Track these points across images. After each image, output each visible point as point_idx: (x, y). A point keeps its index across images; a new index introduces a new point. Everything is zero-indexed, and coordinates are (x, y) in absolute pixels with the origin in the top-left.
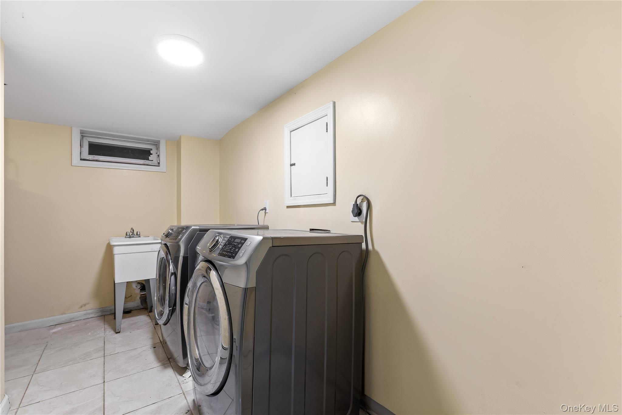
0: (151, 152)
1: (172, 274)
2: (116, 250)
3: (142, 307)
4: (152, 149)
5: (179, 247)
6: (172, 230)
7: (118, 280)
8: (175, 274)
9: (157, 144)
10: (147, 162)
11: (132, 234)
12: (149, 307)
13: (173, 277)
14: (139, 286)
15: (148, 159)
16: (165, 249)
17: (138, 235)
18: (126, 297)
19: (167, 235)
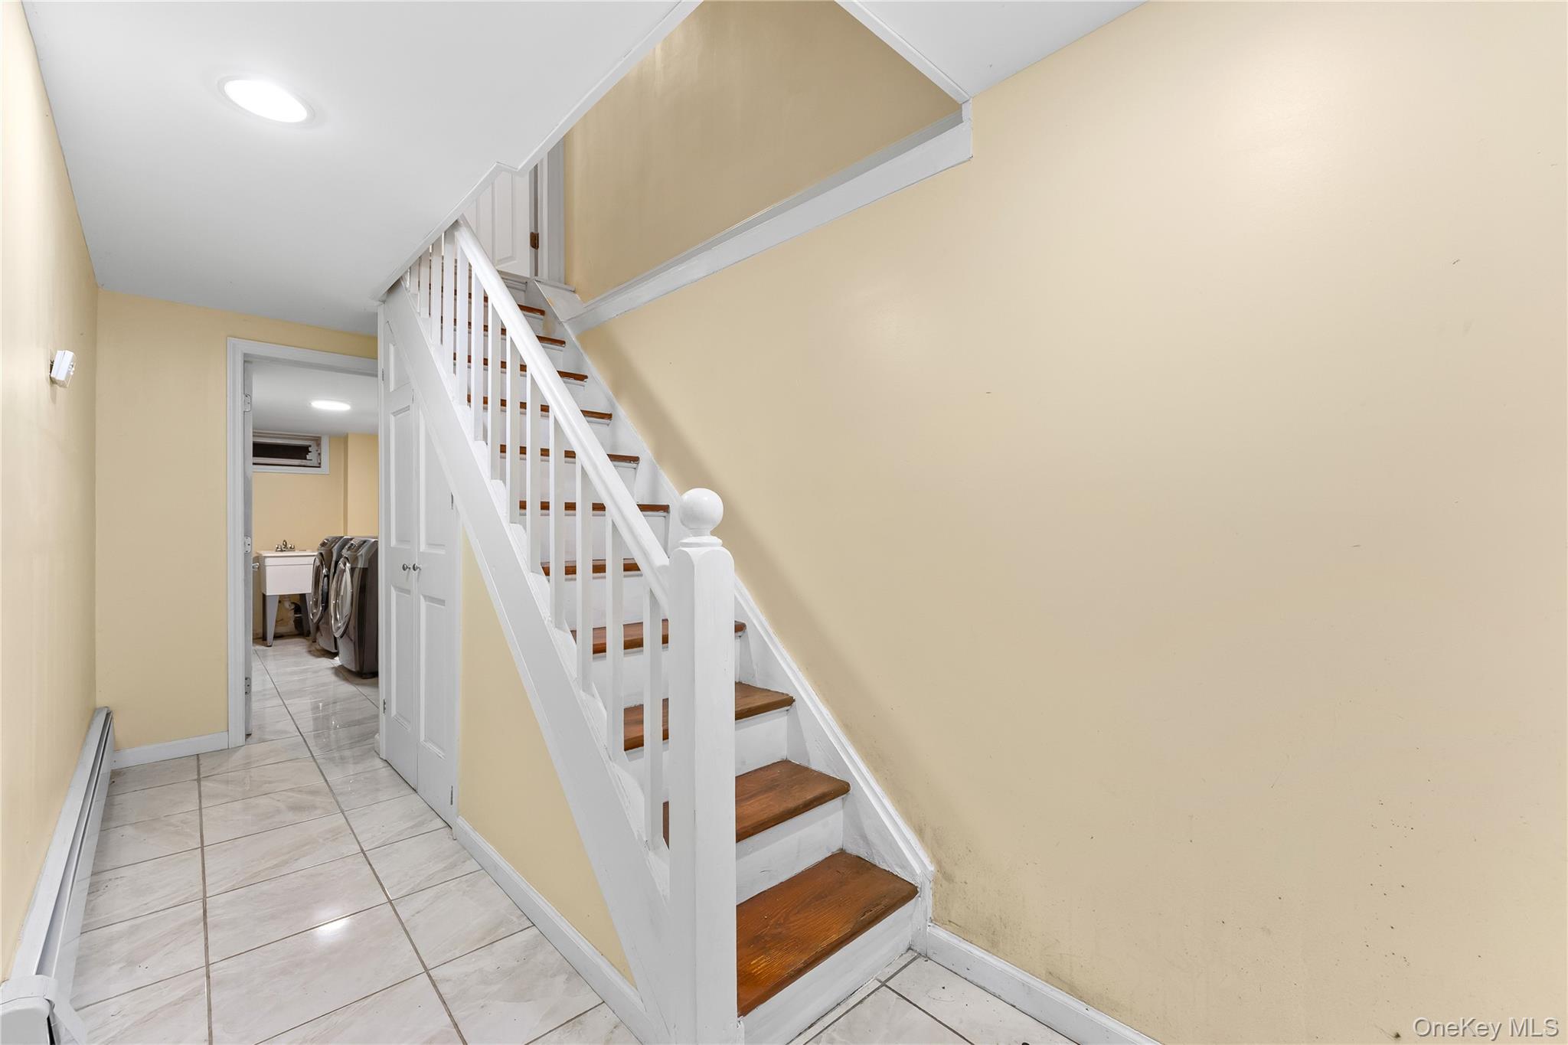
0: (310, 449)
1: (325, 576)
2: (268, 562)
3: (297, 632)
4: (310, 446)
5: (332, 553)
6: (328, 540)
7: (271, 591)
8: (327, 576)
9: (317, 440)
10: (303, 462)
11: (285, 547)
12: (305, 631)
13: (326, 579)
14: (293, 607)
15: (306, 459)
16: (320, 557)
17: (292, 549)
18: (277, 622)
19: (323, 544)
